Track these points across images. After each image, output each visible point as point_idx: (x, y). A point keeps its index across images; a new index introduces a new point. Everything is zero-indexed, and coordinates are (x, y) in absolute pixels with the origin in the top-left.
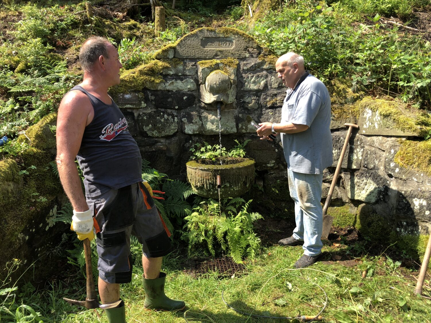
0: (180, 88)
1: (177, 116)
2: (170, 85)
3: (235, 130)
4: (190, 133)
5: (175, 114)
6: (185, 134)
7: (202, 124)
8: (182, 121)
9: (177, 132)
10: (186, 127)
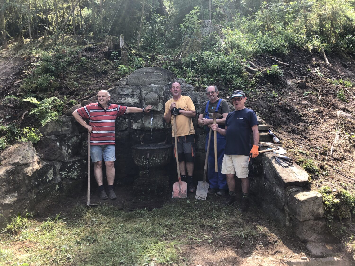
0: (130, 102)
1: (127, 119)
2: (123, 100)
3: (162, 127)
4: (136, 128)
5: (127, 117)
6: (132, 129)
7: (143, 123)
8: (131, 122)
9: (127, 128)
10: (133, 125)
